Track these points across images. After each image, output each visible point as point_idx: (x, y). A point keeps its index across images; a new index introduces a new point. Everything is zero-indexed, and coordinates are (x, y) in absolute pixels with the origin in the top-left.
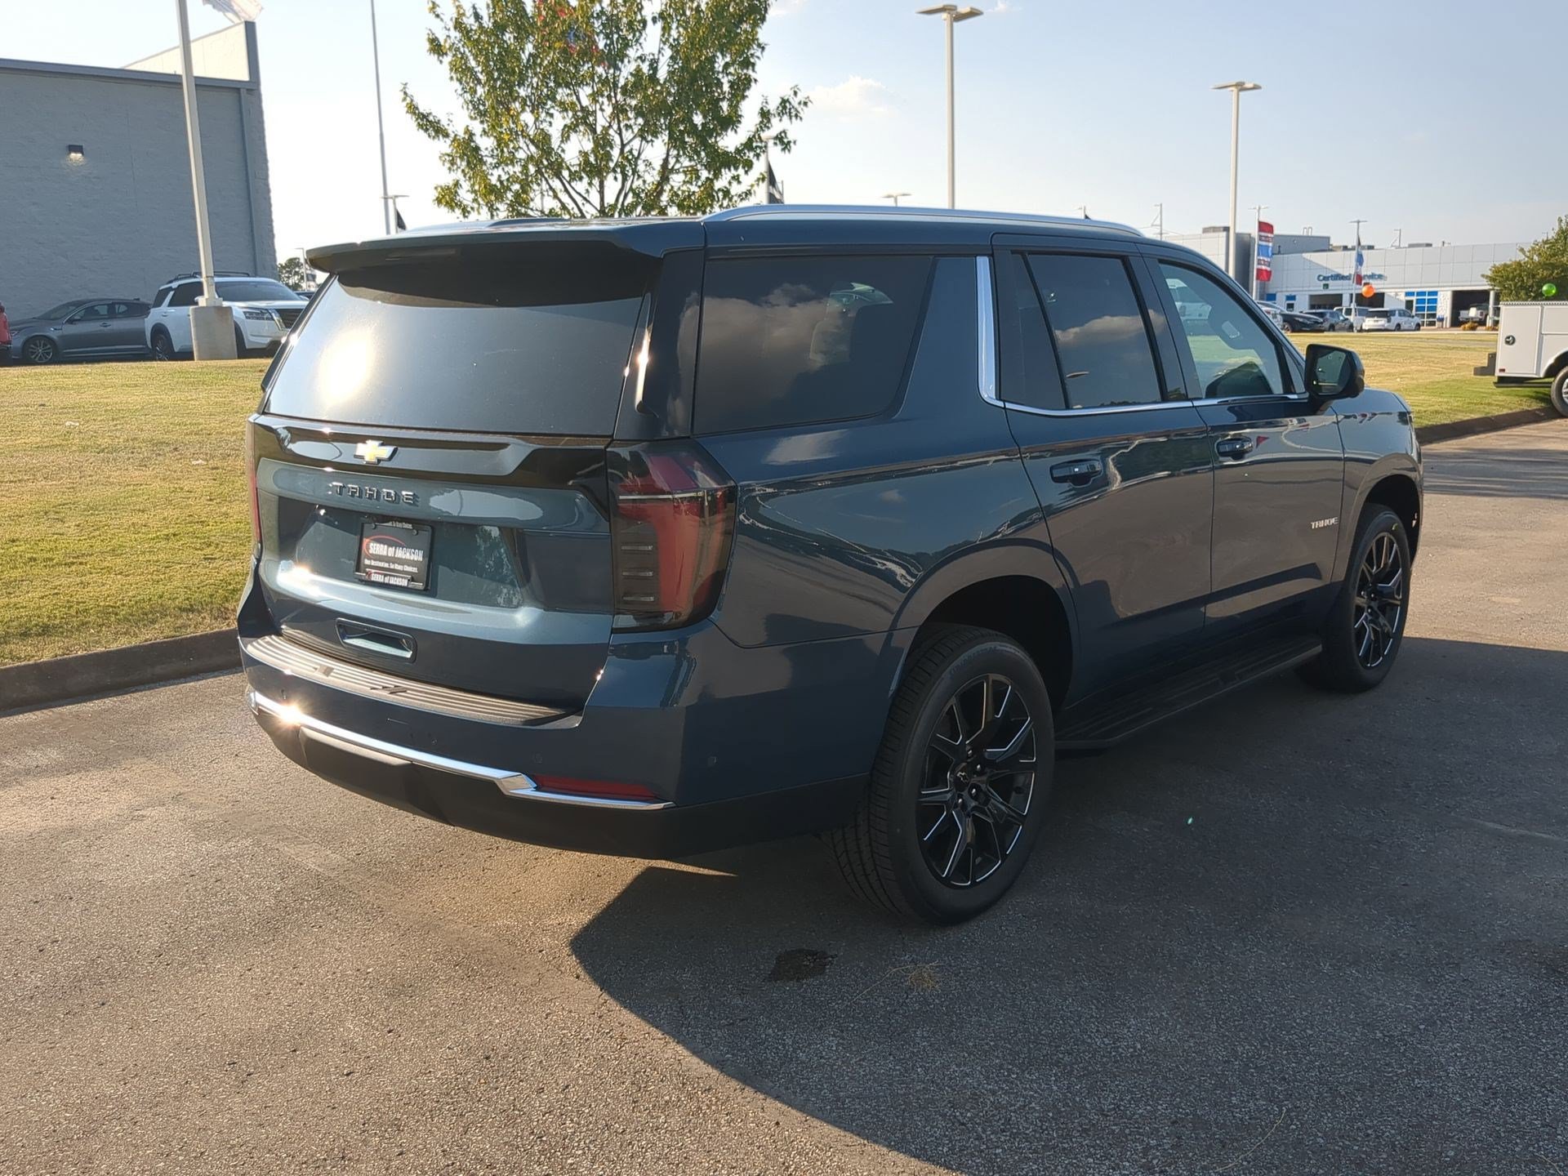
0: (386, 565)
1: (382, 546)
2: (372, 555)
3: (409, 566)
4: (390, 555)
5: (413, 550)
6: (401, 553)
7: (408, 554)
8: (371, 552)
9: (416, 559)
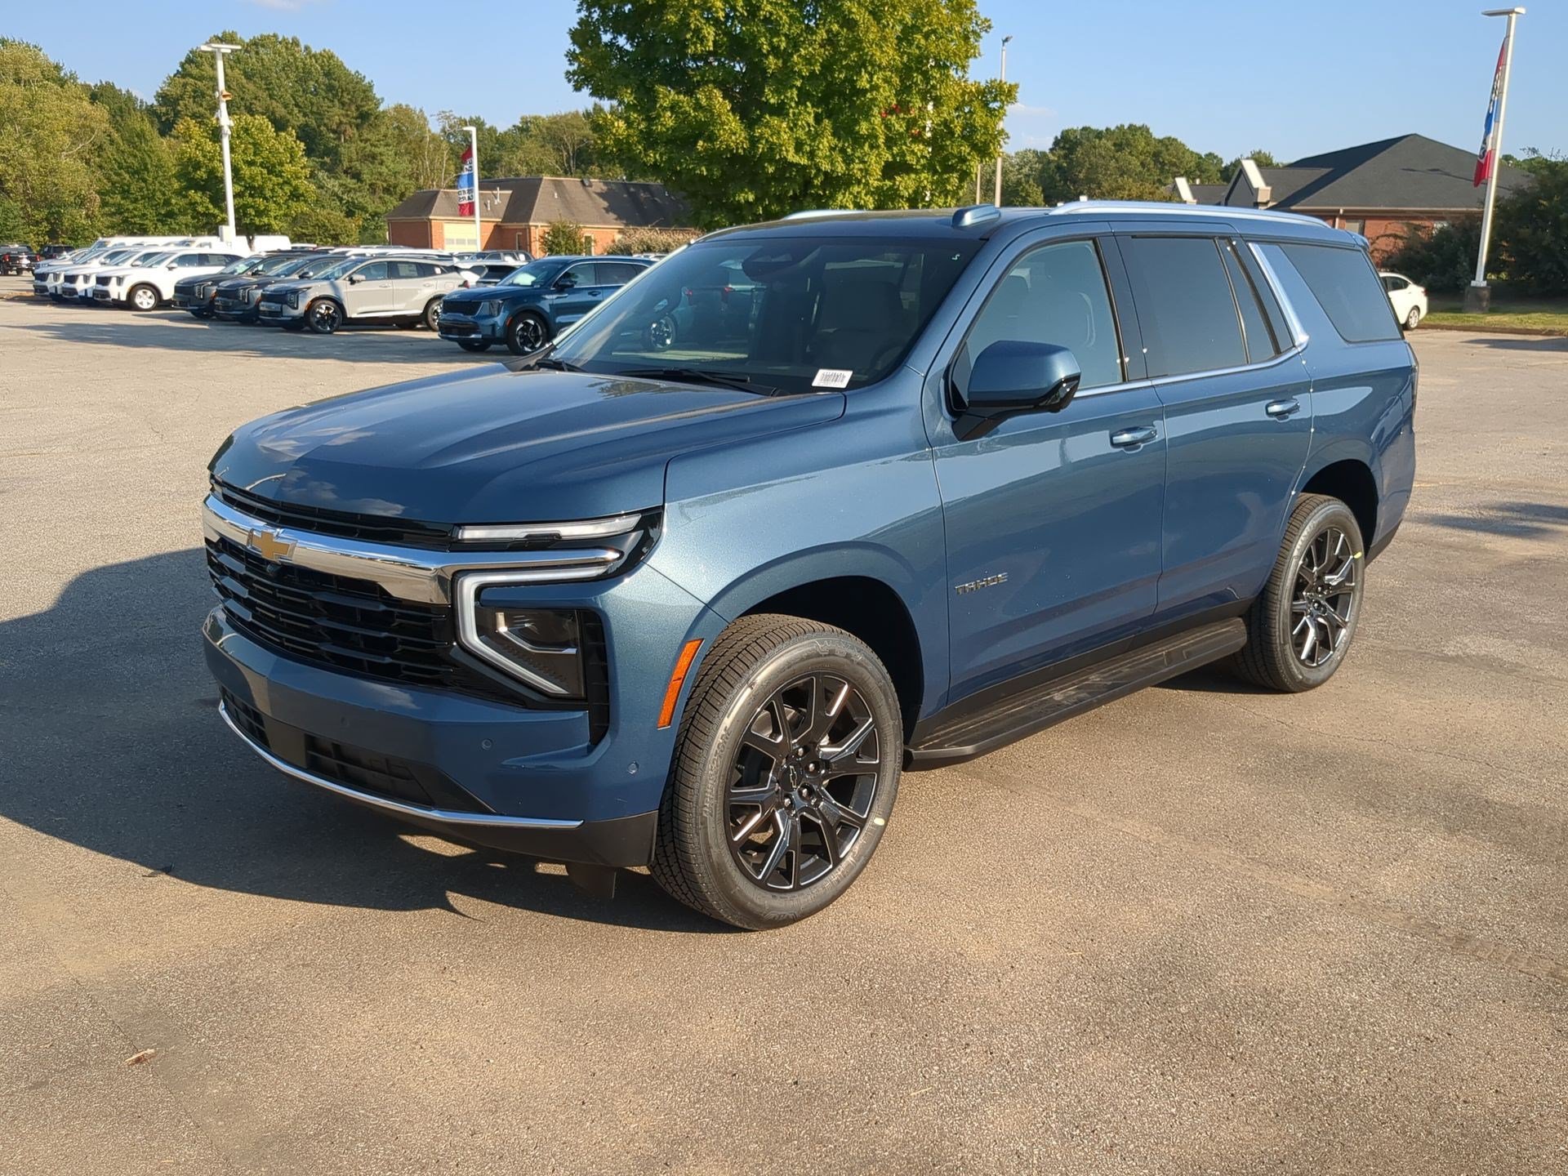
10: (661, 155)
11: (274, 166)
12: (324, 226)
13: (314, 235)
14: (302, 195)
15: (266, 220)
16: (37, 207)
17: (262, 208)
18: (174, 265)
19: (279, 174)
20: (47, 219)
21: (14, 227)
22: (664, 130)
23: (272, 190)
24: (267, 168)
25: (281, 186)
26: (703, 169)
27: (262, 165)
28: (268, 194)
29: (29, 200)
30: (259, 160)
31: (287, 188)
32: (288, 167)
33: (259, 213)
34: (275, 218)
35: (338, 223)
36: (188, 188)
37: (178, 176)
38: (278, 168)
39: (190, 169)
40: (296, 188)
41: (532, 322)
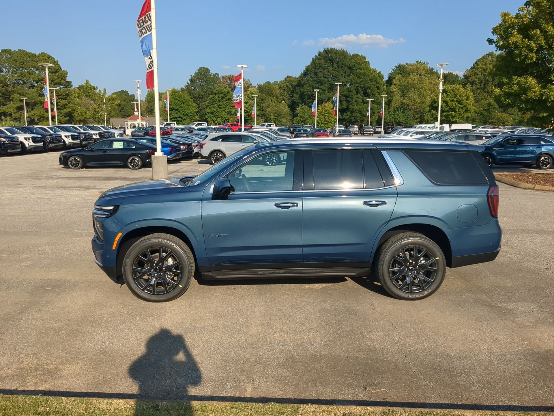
10: (511, 100)
11: (460, 101)
12: (500, 119)
13: (496, 122)
14: (470, 111)
15: (455, 119)
16: (417, 114)
17: (454, 115)
18: (412, 135)
19: (462, 104)
20: (420, 118)
21: (409, 120)
22: (513, 91)
23: (459, 109)
24: (458, 102)
25: (462, 108)
26: (523, 105)
27: (456, 101)
28: (457, 110)
29: (415, 112)
30: (455, 99)
31: (464, 109)
32: (465, 101)
33: (453, 117)
34: (458, 119)
35: (505, 118)
36: (431, 110)
37: (430, 106)
38: (462, 102)
39: (433, 103)
40: (467, 108)
41: (488, 158)
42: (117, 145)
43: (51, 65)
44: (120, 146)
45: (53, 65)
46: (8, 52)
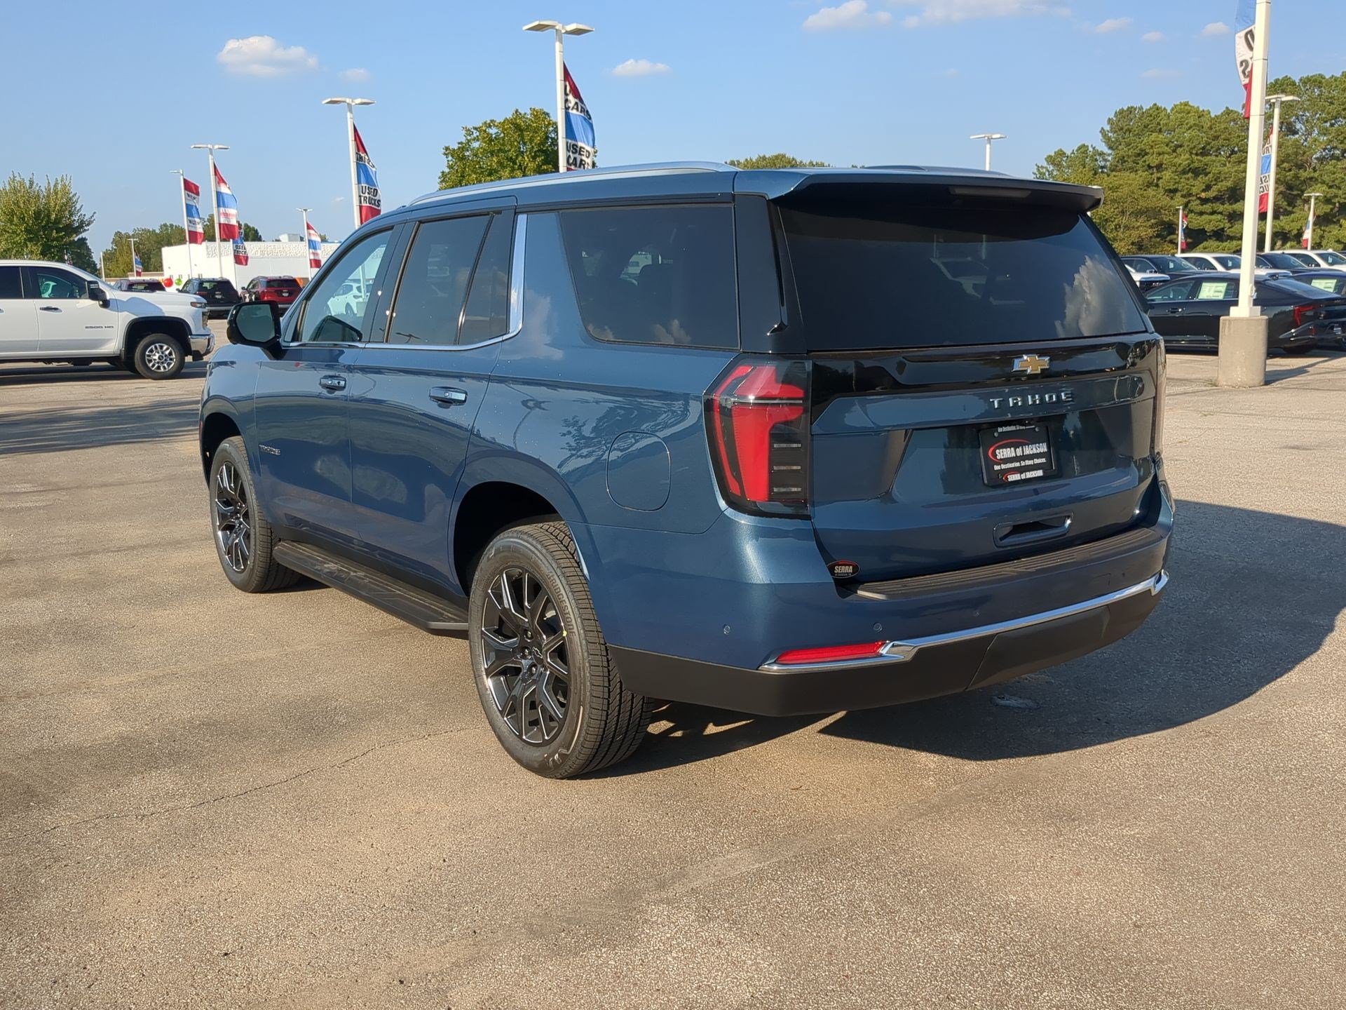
0: (1017, 464)
1: (1009, 449)
2: (1001, 459)
3: (1038, 458)
4: (1018, 455)
5: (1037, 445)
6: (1028, 450)
7: (1034, 449)
8: (998, 458)
9: (1042, 451)
42: (1209, 291)
43: (1290, 98)
44: (1217, 294)
45: (1296, 98)
46: (1315, 81)
